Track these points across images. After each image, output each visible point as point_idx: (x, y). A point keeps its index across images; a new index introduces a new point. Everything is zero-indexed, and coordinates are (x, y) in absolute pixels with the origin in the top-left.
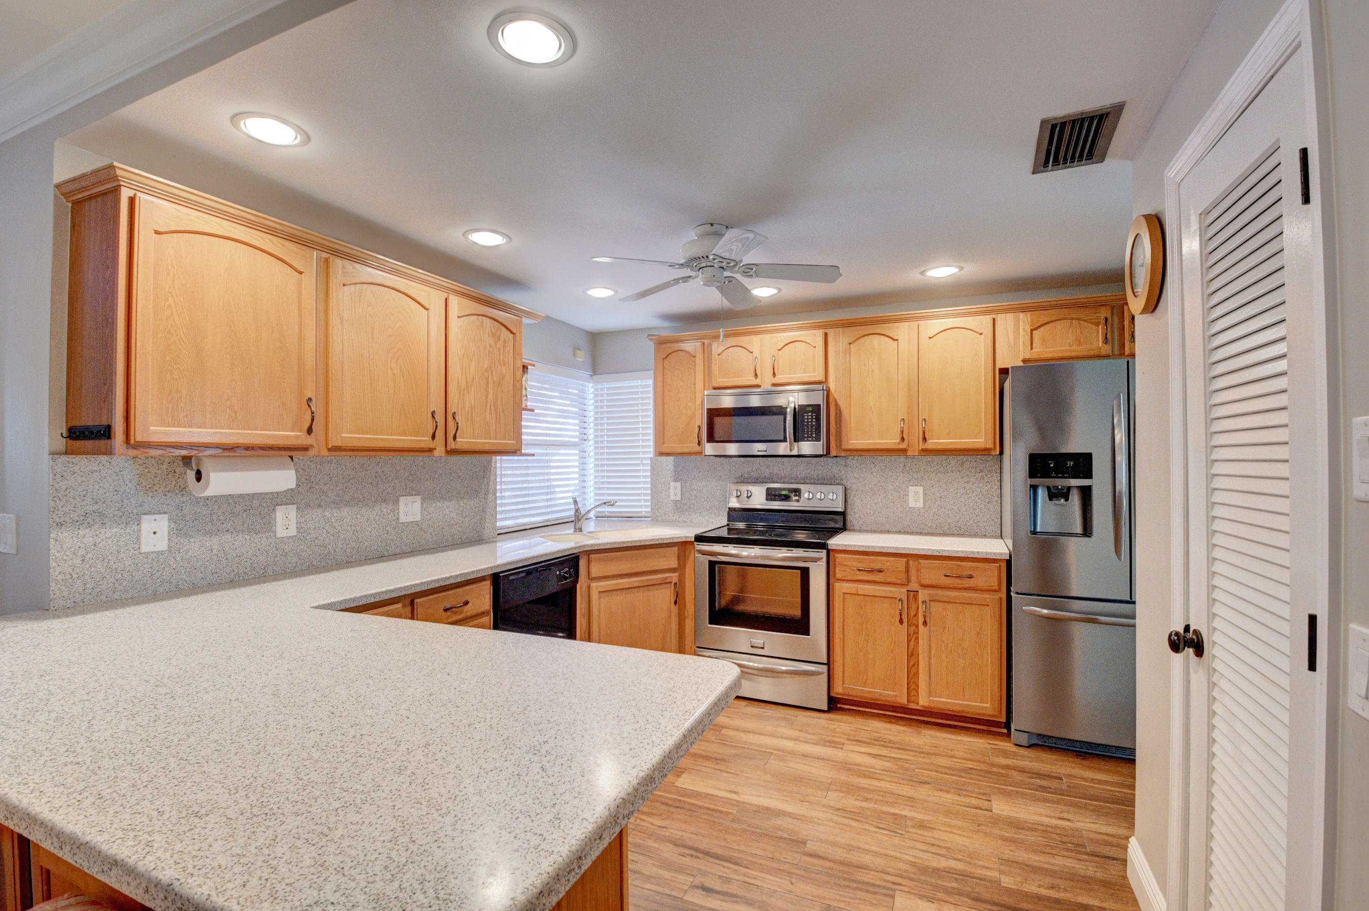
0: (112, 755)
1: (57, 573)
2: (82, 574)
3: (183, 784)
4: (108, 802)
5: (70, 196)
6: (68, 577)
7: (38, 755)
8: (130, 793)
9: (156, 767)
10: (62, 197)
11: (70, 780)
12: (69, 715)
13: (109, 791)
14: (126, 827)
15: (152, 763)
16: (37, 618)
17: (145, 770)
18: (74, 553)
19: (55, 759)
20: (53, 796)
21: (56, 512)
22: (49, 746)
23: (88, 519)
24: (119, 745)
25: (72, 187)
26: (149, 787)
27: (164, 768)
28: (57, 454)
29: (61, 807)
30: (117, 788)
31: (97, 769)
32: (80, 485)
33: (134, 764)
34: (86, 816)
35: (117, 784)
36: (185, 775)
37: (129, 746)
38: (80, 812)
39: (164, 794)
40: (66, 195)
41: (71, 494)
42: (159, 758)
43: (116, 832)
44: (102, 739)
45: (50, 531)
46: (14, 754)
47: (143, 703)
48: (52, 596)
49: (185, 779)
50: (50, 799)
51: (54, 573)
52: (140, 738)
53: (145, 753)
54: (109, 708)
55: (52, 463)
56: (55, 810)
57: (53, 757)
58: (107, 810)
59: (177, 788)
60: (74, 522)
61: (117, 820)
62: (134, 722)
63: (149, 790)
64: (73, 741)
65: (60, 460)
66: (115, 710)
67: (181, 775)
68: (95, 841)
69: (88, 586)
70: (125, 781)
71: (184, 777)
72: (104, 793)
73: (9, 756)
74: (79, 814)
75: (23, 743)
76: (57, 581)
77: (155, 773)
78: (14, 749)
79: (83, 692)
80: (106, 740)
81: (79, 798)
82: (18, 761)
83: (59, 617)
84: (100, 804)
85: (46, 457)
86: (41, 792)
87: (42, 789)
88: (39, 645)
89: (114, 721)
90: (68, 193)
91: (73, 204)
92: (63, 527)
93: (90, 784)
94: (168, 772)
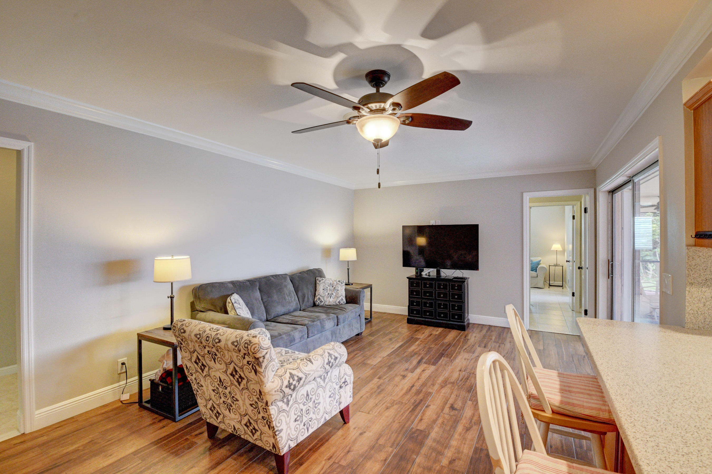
0: (676, 426)
1: (689, 309)
2: (703, 312)
3: (704, 468)
4: (660, 451)
5: (691, 107)
6: (696, 312)
7: (642, 405)
8: (672, 454)
9: (695, 448)
10: (688, 109)
11: (649, 427)
12: (667, 391)
13: (663, 445)
14: (661, 471)
15: (694, 443)
16: (677, 331)
17: (688, 445)
18: (699, 300)
19: (648, 412)
20: (638, 430)
21: (690, 277)
22: (649, 403)
23: (708, 283)
24: (682, 422)
25: (691, 102)
26: (685, 456)
27: (699, 451)
28: (690, 246)
29: (638, 438)
30: (668, 446)
31: (664, 429)
32: (703, 263)
33: (684, 438)
34: (646, 451)
35: (669, 444)
36: (709, 464)
37: (686, 426)
38: (645, 447)
39: (690, 467)
40: (690, 107)
41: (698, 268)
42: (699, 443)
43: (655, 470)
44: (675, 414)
45: (686, 287)
46: (634, 399)
47: (708, 404)
48: (686, 321)
49: (707, 466)
50: (636, 431)
51: (688, 309)
52: (695, 424)
53: (693, 436)
54: (687, 398)
55: (687, 251)
56: (635, 438)
57: (648, 410)
58: (657, 455)
59: (700, 468)
60: (699, 283)
61: (658, 464)
62: (696, 413)
63: (684, 459)
64: (661, 407)
65: (691, 250)
66: (690, 400)
67: (707, 462)
68: (643, 467)
69: (707, 320)
70: (674, 445)
71: (707, 465)
72: (660, 445)
73: (631, 399)
74: (644, 448)
75: (640, 396)
76: (689, 314)
77: (692, 451)
78: (635, 397)
79: (680, 382)
80: (677, 415)
81: (648, 439)
82: (633, 404)
83: (688, 333)
84: (656, 449)
85: (685, 247)
86: (634, 425)
87: (635, 424)
88: (671, 346)
89: (686, 407)
90: (690, 106)
91: (694, 110)
92: (693, 286)
93: (657, 436)
94: (700, 455)
